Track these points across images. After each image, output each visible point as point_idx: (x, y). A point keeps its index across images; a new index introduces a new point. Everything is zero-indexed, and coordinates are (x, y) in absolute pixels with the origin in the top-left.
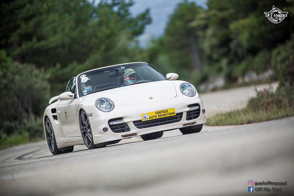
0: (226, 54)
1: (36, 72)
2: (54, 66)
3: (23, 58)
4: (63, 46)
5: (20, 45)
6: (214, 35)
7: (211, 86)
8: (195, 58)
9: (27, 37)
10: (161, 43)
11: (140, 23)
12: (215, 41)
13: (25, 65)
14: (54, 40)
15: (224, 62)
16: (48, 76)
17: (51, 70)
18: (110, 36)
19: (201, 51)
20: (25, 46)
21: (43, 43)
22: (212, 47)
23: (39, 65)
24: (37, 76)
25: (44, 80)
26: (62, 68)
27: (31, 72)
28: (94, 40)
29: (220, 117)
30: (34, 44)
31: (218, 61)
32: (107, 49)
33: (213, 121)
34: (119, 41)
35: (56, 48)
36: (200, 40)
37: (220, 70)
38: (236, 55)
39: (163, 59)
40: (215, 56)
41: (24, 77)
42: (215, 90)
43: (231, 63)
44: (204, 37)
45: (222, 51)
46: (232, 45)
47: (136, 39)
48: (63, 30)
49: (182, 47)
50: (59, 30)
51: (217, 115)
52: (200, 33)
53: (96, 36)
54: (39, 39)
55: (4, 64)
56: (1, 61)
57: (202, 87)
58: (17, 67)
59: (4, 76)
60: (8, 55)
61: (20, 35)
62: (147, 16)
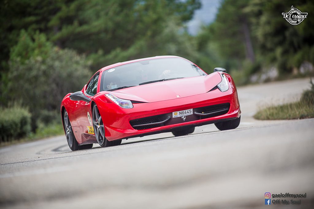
0: (281, 43)
1: (77, 58)
2: (96, 52)
3: (63, 43)
4: (106, 31)
5: (60, 29)
6: (268, 23)
7: (264, 77)
8: (247, 46)
9: (68, 20)
10: (211, 29)
11: (189, 8)
12: (268, 29)
13: (66, 50)
14: (97, 25)
15: (279, 51)
16: (90, 62)
17: (93, 56)
18: (157, 21)
19: (254, 39)
20: (66, 30)
21: (85, 27)
22: (266, 36)
23: (80, 51)
24: (77, 63)
25: (85, 67)
26: (104, 55)
27: (71, 58)
28: (140, 25)
29: (271, 111)
30: (75, 28)
31: (272, 50)
33: (264, 115)
34: (167, 26)
35: (98, 33)
36: (253, 28)
37: (274, 60)
38: (292, 44)
39: (213, 47)
40: (269, 45)
41: (64, 63)
42: (268, 81)
43: (285, 53)
44: (258, 24)
45: (277, 39)
46: (288, 34)
47: (185, 25)
48: (107, 14)
49: (234, 35)
50: (102, 13)
51: (269, 109)
52: (253, 20)
53: (142, 21)
54: (81, 23)
55: (43, 49)
56: (40, 46)
57: (254, 78)
58: (57, 53)
59: (43, 62)
60: (48, 40)
61: (60, 18)
62: (197, 0)
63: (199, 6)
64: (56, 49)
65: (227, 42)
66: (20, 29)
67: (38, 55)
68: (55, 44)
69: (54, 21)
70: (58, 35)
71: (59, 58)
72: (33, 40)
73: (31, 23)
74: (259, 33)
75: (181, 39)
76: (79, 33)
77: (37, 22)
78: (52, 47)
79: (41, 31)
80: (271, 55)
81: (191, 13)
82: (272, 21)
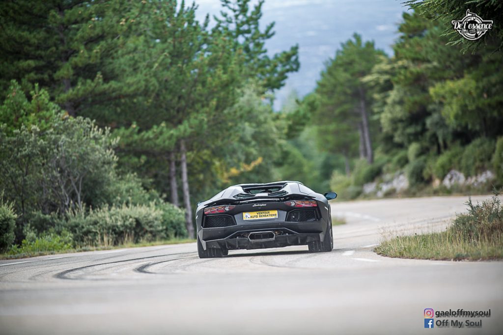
0: (416, 137)
1: (97, 132)
2: (128, 125)
3: (76, 107)
5: (73, 84)
6: (401, 102)
7: (385, 188)
8: (363, 136)
9: (87, 71)
10: (312, 106)
11: (279, 69)
12: (399, 112)
13: (81, 118)
14: (132, 82)
15: (413, 149)
16: (115, 141)
17: (122, 130)
19: (375, 126)
20: (83, 87)
21: (113, 84)
22: (394, 122)
23: (102, 122)
24: (96, 139)
25: (109, 146)
26: (140, 131)
27: (86, 133)
28: (199, 88)
29: (407, 243)
30: (96, 84)
31: (401, 146)
32: (220, 108)
34: (243, 94)
35: (135, 95)
36: (376, 109)
37: (404, 162)
39: (309, 133)
40: (397, 139)
41: (75, 140)
43: (423, 152)
44: (385, 103)
45: (411, 130)
47: (269, 93)
48: (150, 66)
49: (344, 116)
50: (142, 65)
52: (377, 96)
53: (204, 83)
55: (44, 113)
56: (39, 108)
57: (369, 188)
58: (64, 120)
59: (42, 134)
60: (52, 99)
61: (75, 67)
62: (293, 58)
63: (296, 67)
64: (64, 114)
65: (332, 127)
66: (10, 79)
67: (34, 124)
68: (63, 107)
69: (65, 71)
70: (71, 92)
71: (67, 130)
72: (29, 98)
73: (27, 71)
74: (385, 118)
75: (262, 118)
76: (104, 93)
77: (38, 69)
78: (59, 111)
79: (42, 84)
80: (401, 153)
81: (283, 76)
82: (406, 99)
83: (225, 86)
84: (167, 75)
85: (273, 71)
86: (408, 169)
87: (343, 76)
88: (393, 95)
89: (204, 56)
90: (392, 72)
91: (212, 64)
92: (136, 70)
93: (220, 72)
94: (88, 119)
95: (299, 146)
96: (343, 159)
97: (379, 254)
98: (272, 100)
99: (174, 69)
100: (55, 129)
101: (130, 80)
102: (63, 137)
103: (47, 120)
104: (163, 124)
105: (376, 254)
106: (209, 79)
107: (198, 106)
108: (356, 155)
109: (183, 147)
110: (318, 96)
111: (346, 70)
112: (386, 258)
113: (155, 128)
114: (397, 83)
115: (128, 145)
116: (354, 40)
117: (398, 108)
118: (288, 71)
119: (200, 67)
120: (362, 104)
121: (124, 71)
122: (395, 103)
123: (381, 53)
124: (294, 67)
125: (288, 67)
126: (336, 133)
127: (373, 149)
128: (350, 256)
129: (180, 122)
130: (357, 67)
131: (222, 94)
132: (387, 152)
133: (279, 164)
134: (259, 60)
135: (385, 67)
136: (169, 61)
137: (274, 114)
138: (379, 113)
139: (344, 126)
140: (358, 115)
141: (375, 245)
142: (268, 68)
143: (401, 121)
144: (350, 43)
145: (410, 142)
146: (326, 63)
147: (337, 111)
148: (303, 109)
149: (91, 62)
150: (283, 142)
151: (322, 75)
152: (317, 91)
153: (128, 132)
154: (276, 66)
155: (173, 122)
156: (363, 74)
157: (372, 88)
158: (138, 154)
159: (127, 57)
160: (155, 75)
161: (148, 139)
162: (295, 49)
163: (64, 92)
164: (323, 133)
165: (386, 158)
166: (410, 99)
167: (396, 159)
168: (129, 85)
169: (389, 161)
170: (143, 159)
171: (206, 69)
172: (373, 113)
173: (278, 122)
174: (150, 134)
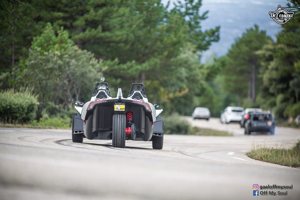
0: (283, 91)
1: (94, 61)
2: (113, 59)
3: (83, 44)
4: (126, 42)
5: (84, 30)
6: (276, 69)
8: (251, 86)
9: (93, 24)
10: (223, 63)
11: (207, 39)
12: (275, 75)
13: (85, 51)
15: (280, 97)
16: (105, 68)
17: (109, 62)
18: (177, 44)
19: (259, 81)
20: (89, 33)
21: (108, 34)
22: (271, 80)
23: (98, 56)
24: (93, 65)
25: (100, 71)
26: (119, 64)
28: (159, 43)
30: (98, 32)
31: (273, 95)
32: (169, 57)
35: (119, 42)
36: (261, 71)
37: (273, 104)
38: (293, 93)
39: (219, 79)
40: (271, 90)
41: (80, 63)
44: (267, 68)
45: (280, 86)
46: (292, 83)
47: (199, 53)
48: (131, 26)
49: (242, 72)
50: (126, 25)
52: (263, 64)
53: (162, 41)
54: (104, 30)
55: (63, 45)
56: (61, 42)
58: (76, 51)
59: (61, 57)
60: (70, 37)
61: (86, 21)
62: (216, 34)
63: (217, 39)
64: (76, 47)
65: (234, 78)
66: (47, 22)
67: (57, 50)
68: (76, 43)
69: (80, 22)
70: (81, 35)
71: (76, 57)
72: (57, 35)
73: (58, 18)
74: (266, 77)
75: (193, 66)
76: (101, 38)
77: (64, 19)
78: (73, 45)
79: (66, 27)
80: (272, 99)
81: (209, 44)
82: (280, 68)
83: (174, 44)
84: (140, 33)
85: (203, 39)
86: (275, 109)
87: (244, 48)
88: (273, 64)
89: (164, 25)
90: (274, 51)
91: (169, 30)
92: (122, 27)
93: (172, 36)
94: (90, 53)
95: (212, 86)
96: (237, 98)
97: (249, 157)
98: (200, 57)
99: (145, 30)
100: (69, 55)
101: (118, 33)
102: (73, 61)
103: (65, 49)
104: (134, 62)
105: (247, 156)
106: (165, 39)
107: (156, 54)
108: (245, 96)
109: (143, 77)
110: (228, 59)
111: (247, 46)
112: (252, 159)
113: (129, 64)
114: (276, 57)
115: (111, 71)
116: (254, 28)
117: (274, 72)
118: (212, 41)
119: (161, 31)
120: (253, 67)
121: (115, 27)
122: (273, 69)
123: (269, 38)
124: (216, 39)
125: (212, 38)
126: (236, 82)
127: (256, 94)
128: (231, 155)
129: (144, 62)
130: (254, 45)
131: (172, 49)
132: (264, 97)
133: (199, 95)
134: (196, 32)
135: (270, 47)
136: (142, 24)
137: (200, 65)
138: (263, 74)
139: (241, 78)
140: (250, 73)
141: (247, 151)
142: (200, 38)
143: (275, 80)
144: (251, 30)
145: (278, 93)
146: (235, 40)
147: (238, 69)
148: (217, 64)
149: (96, 18)
150: (203, 82)
151: (233, 46)
152: (228, 55)
153: (112, 63)
154: (205, 37)
155: (140, 61)
156: (257, 49)
157: (261, 58)
158: (116, 77)
159: (118, 19)
160: (133, 32)
161: (123, 69)
162: (218, 29)
163: (78, 34)
164: (228, 81)
165: (263, 100)
166: (282, 68)
167: (268, 102)
168: (117, 36)
169: (264, 103)
170: (119, 81)
171: (164, 33)
172: (259, 73)
173: (202, 70)
174: (124, 66)
